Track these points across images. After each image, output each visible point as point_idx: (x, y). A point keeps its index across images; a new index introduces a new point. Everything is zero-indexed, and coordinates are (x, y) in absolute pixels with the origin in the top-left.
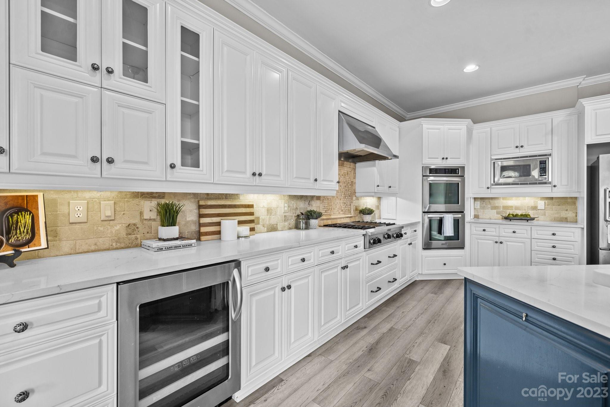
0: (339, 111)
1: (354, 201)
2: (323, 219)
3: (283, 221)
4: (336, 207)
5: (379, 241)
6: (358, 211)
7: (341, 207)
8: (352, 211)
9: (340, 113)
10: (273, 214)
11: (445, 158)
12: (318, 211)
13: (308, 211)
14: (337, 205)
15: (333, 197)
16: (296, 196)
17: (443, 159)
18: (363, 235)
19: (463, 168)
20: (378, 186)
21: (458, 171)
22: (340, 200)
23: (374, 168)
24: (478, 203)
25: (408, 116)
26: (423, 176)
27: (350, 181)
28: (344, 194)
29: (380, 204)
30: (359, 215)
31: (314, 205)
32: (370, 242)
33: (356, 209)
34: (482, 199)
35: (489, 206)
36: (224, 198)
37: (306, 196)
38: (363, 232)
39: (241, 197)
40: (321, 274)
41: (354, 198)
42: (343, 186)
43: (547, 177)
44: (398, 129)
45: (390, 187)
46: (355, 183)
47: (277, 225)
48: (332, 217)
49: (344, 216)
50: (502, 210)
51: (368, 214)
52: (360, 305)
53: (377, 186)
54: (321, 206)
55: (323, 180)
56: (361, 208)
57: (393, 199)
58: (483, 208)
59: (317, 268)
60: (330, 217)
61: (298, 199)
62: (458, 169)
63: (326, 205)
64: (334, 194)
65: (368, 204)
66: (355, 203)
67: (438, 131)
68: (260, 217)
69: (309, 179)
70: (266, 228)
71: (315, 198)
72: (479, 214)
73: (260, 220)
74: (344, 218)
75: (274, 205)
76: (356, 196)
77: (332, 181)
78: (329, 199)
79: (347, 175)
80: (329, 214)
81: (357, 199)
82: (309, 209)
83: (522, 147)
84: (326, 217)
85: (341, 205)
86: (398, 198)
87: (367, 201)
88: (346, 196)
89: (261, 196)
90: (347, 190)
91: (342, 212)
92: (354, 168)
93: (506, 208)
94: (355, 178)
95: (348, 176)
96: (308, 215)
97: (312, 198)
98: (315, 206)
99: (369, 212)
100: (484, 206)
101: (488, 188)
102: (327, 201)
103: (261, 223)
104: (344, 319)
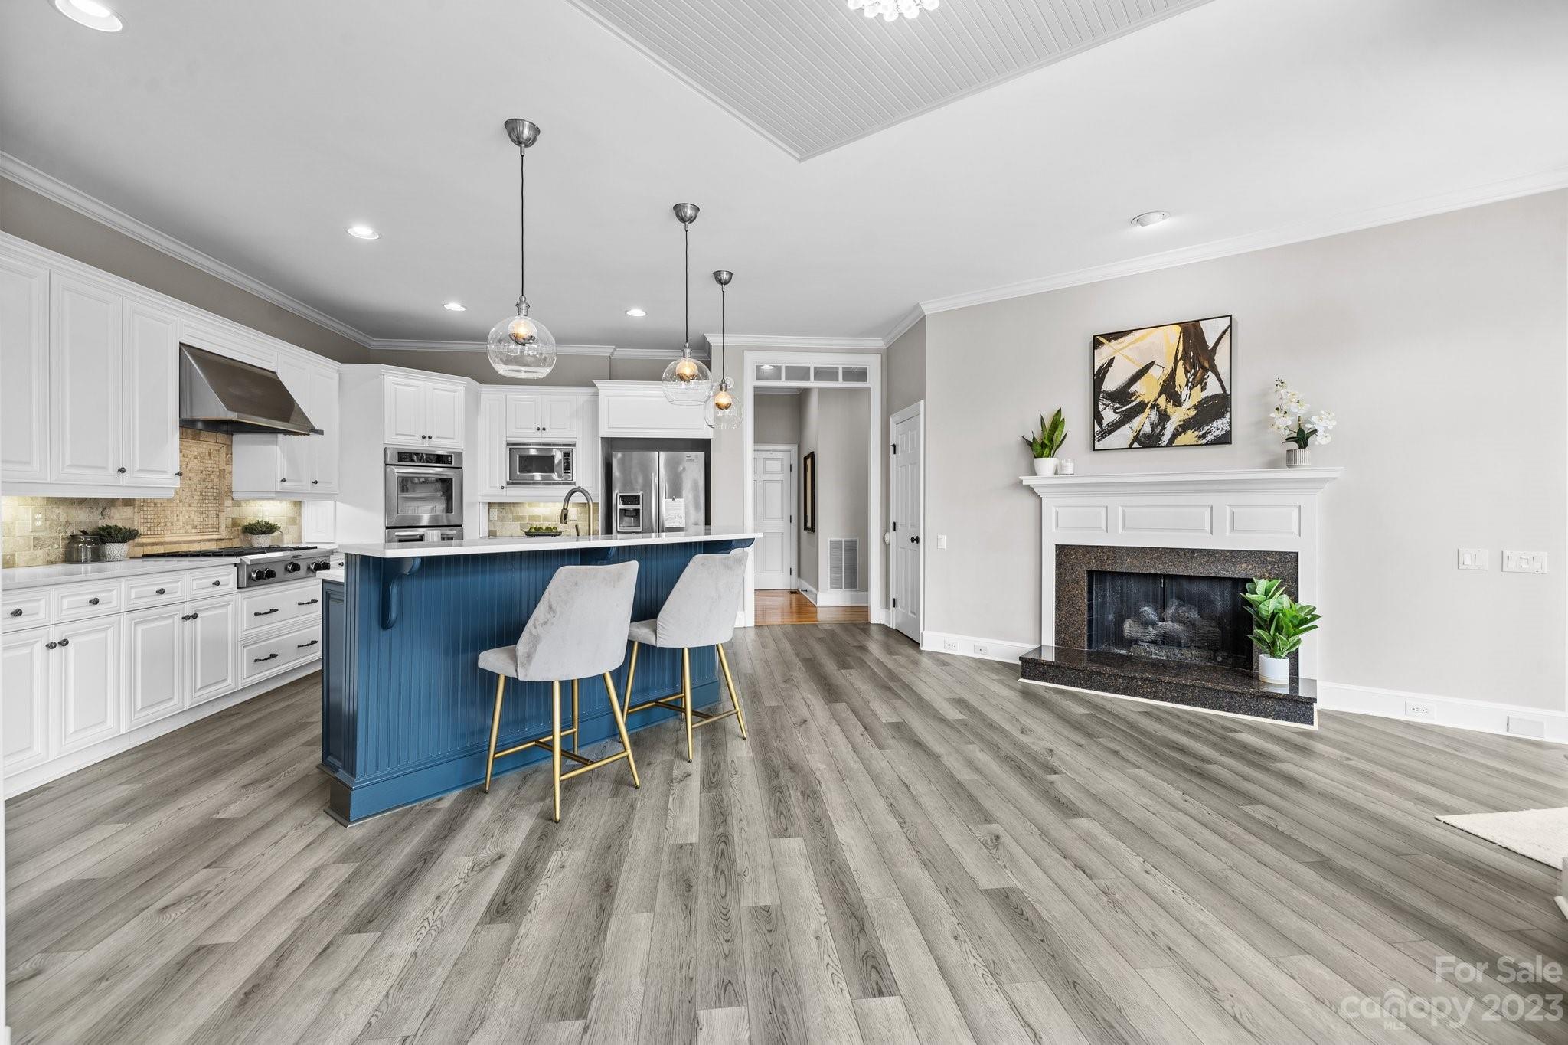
0: (181, 344)
1: (229, 509)
2: (142, 545)
3: (30, 548)
4: (178, 520)
5: (271, 574)
6: (240, 528)
7: (193, 521)
8: (223, 528)
9: (183, 348)
11: (427, 438)
12: (127, 527)
13: (100, 528)
14: (181, 516)
15: (172, 500)
16: (66, 498)
17: (424, 437)
18: (236, 565)
19: (460, 455)
20: (284, 480)
21: (451, 459)
22: (190, 506)
23: (275, 447)
24: (495, 511)
25: (374, 343)
26: (386, 465)
27: (218, 470)
28: (201, 494)
29: (300, 515)
30: (241, 536)
31: (117, 516)
32: (250, 577)
33: (235, 524)
34: (501, 504)
35: (510, 516)
37: (96, 501)
38: (237, 560)
40: (135, 627)
41: (228, 503)
42: (196, 480)
43: (571, 475)
44: (337, 375)
45: (316, 482)
46: (230, 473)
48: (167, 539)
49: (200, 538)
50: (527, 522)
51: (263, 533)
52: (229, 681)
53: (282, 480)
54: (136, 518)
55: (141, 470)
56: (246, 523)
57: (330, 504)
58: (502, 519)
59: (125, 617)
60: (161, 540)
61: (73, 504)
62: (451, 456)
63: (149, 517)
64: (170, 494)
65: (267, 514)
66: (230, 512)
67: (413, 389)
69: (104, 468)
71: (119, 503)
72: (497, 529)
74: (199, 541)
76: (233, 499)
77: (165, 472)
78: (159, 505)
79: (207, 458)
80: (159, 533)
81: (237, 503)
82: (103, 523)
83: (544, 429)
84: (151, 539)
85: (193, 516)
86: (337, 503)
87: (265, 509)
88: (204, 500)
90: (209, 487)
91: (193, 531)
92: (228, 443)
93: (532, 518)
94: (229, 462)
95: (211, 459)
96: (101, 536)
97: (112, 502)
98: (118, 518)
99: (268, 529)
100: (504, 517)
101: (502, 488)
102: (152, 508)
104: (190, 703)
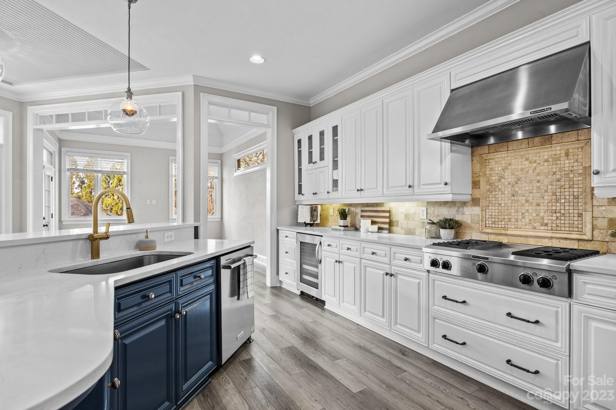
3: (421, 227)
7: (542, 218)
8: (588, 228)
10: (410, 219)
16: (437, 202)
22: (538, 205)
27: (580, 167)
28: (554, 194)
36: (375, 205)
37: (454, 203)
39: (385, 205)
47: (415, 229)
54: (482, 214)
61: (441, 205)
68: (399, 221)
70: (404, 231)
71: (469, 204)
73: (399, 224)
75: (412, 211)
79: (564, 158)
84: (493, 230)
85: (542, 214)
88: (558, 199)
89: (400, 204)
90: (566, 186)
91: (542, 228)
95: (569, 159)
97: (464, 204)
103: (399, 226)
